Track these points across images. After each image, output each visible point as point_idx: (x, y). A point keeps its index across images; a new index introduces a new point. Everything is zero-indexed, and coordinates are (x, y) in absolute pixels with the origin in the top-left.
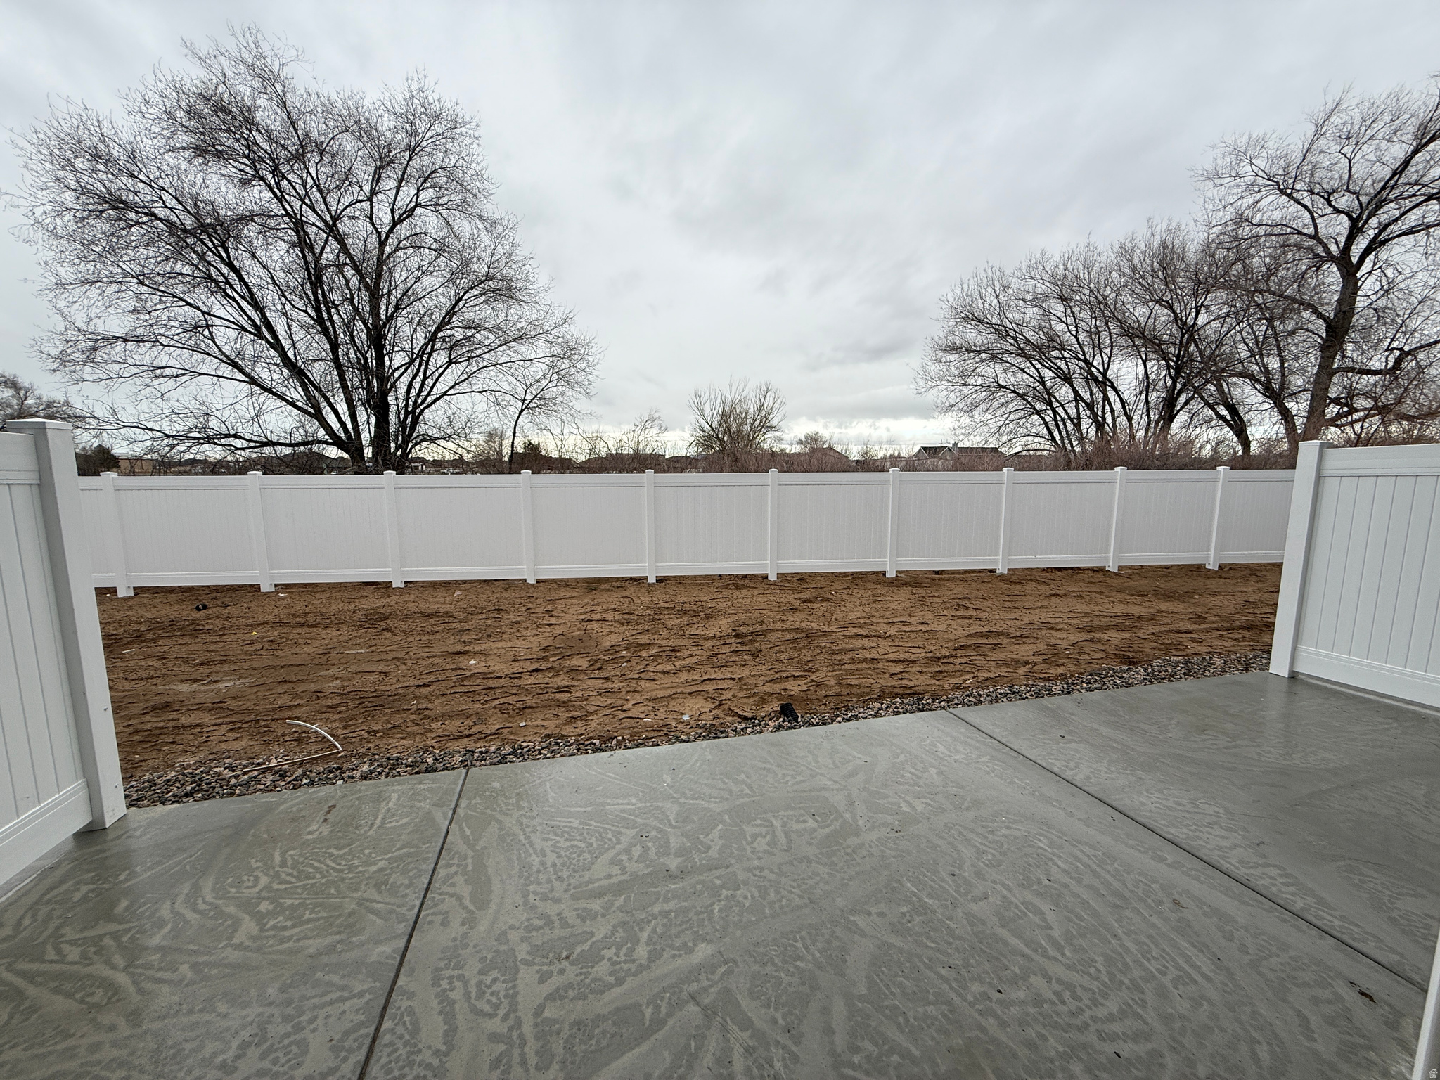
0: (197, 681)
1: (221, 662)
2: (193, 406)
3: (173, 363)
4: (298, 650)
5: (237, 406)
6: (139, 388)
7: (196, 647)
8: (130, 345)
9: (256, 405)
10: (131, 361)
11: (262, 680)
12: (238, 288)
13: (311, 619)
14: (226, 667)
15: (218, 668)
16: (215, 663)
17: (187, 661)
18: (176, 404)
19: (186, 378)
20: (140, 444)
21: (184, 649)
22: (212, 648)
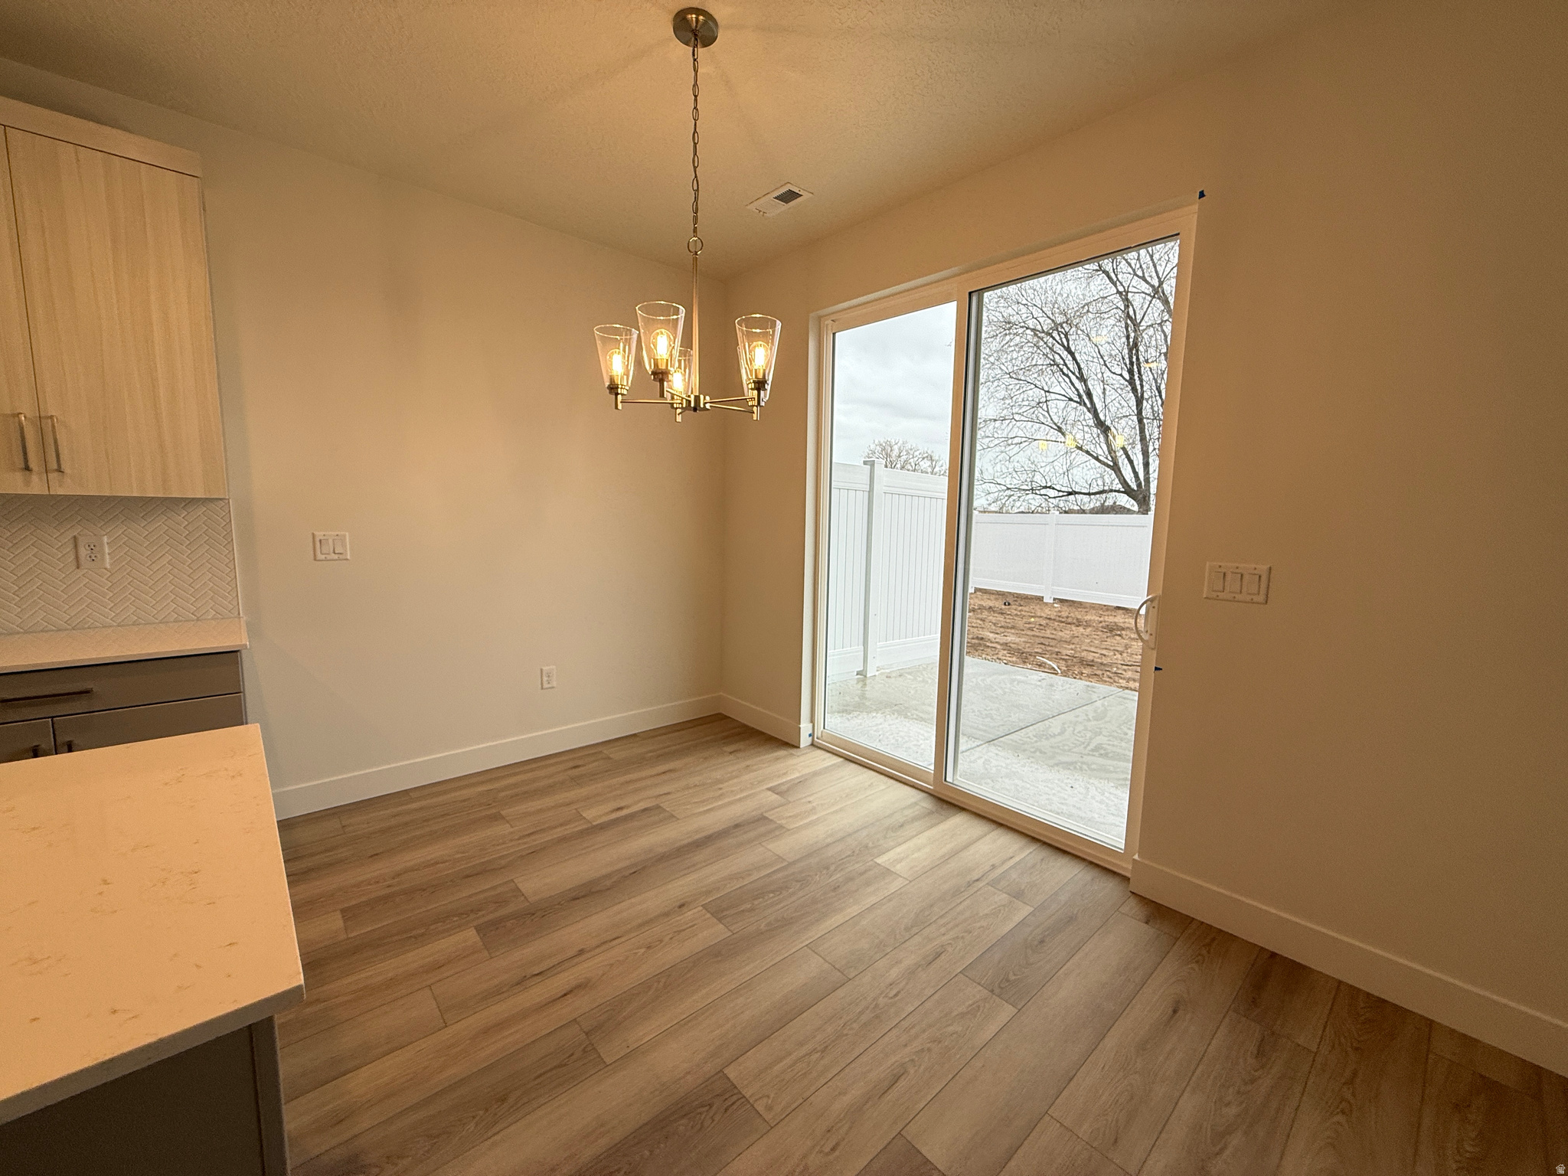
0: (997, 634)
1: (1011, 628)
2: (1027, 465)
3: (1020, 433)
4: (1055, 632)
5: (1055, 463)
6: (998, 454)
7: (1001, 619)
8: (998, 423)
9: (1068, 461)
10: (996, 435)
11: (1030, 641)
12: (1071, 367)
13: (1070, 620)
14: (1013, 631)
15: (1009, 630)
16: (1008, 628)
17: (995, 624)
18: (1016, 464)
19: (1027, 443)
20: (992, 495)
21: (994, 618)
22: (1008, 621)
